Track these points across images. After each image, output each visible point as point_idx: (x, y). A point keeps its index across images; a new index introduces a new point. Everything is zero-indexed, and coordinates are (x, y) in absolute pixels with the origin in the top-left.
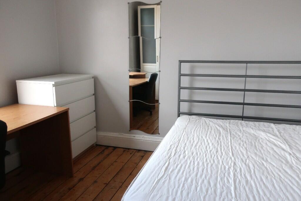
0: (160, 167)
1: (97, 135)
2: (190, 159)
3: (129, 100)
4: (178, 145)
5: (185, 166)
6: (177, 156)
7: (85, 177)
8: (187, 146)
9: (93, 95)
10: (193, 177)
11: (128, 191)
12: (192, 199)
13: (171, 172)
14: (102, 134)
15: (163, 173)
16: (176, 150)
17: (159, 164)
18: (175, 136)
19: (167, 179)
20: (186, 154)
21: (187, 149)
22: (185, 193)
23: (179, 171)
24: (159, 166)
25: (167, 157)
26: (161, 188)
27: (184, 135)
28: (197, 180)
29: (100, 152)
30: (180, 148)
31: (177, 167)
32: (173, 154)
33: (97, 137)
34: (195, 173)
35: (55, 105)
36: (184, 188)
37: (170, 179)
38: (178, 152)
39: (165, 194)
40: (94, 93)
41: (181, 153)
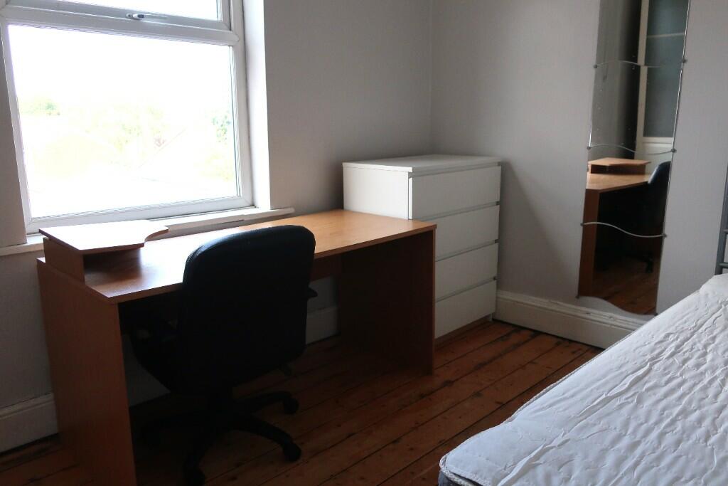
0: (622, 373)
1: (497, 298)
2: (713, 372)
3: (582, 222)
4: (691, 336)
5: (695, 385)
6: (678, 359)
7: (457, 380)
8: (716, 343)
9: (497, 205)
10: (707, 411)
11: (530, 404)
12: (687, 454)
13: (648, 390)
14: (508, 296)
15: (627, 386)
16: (678, 347)
17: (620, 367)
18: (690, 315)
19: (632, 401)
20: (705, 360)
21: (715, 349)
22: (669, 439)
23: (672, 391)
24: (620, 371)
25: (649, 357)
26: (608, 414)
27: (717, 318)
28: (718, 421)
29: (500, 336)
30: (695, 344)
31: (667, 383)
32: (667, 353)
33: (497, 301)
34: (717, 405)
35: (411, 217)
36: (673, 427)
37: (639, 401)
38: (684, 353)
39: (615, 428)
40: (498, 200)
41: (692, 355)
